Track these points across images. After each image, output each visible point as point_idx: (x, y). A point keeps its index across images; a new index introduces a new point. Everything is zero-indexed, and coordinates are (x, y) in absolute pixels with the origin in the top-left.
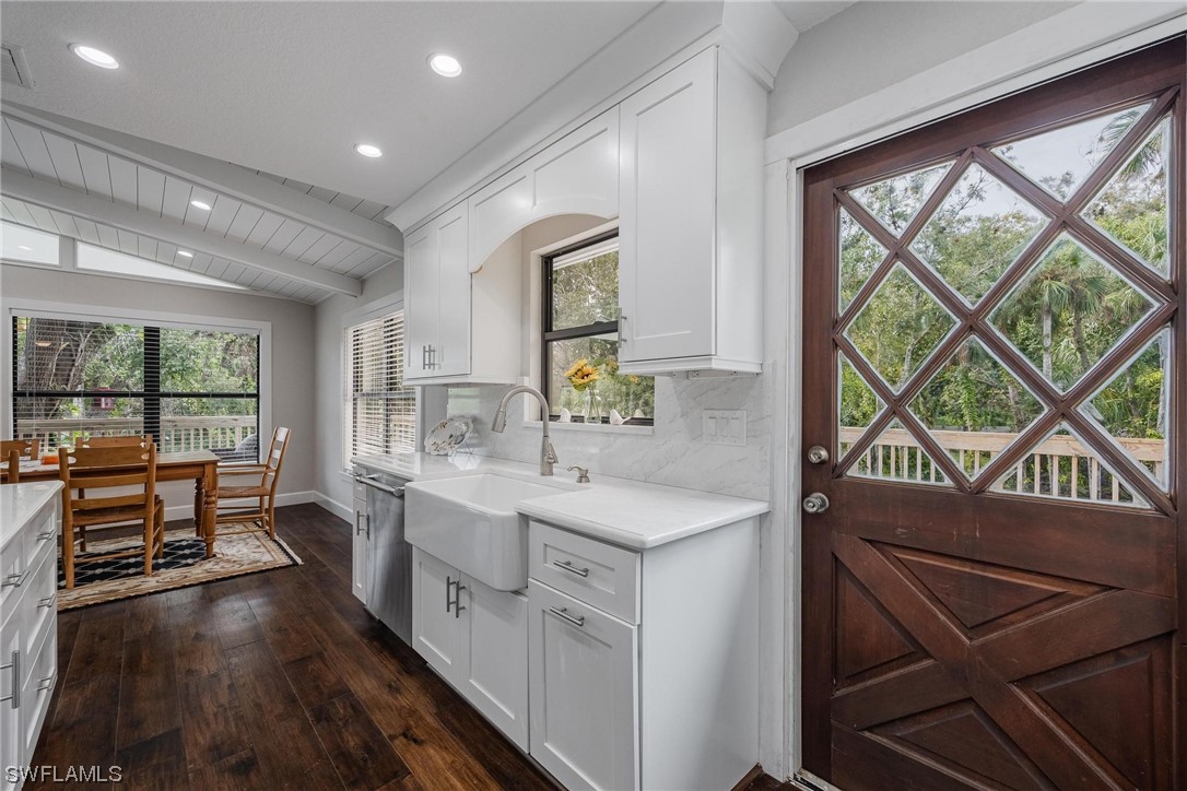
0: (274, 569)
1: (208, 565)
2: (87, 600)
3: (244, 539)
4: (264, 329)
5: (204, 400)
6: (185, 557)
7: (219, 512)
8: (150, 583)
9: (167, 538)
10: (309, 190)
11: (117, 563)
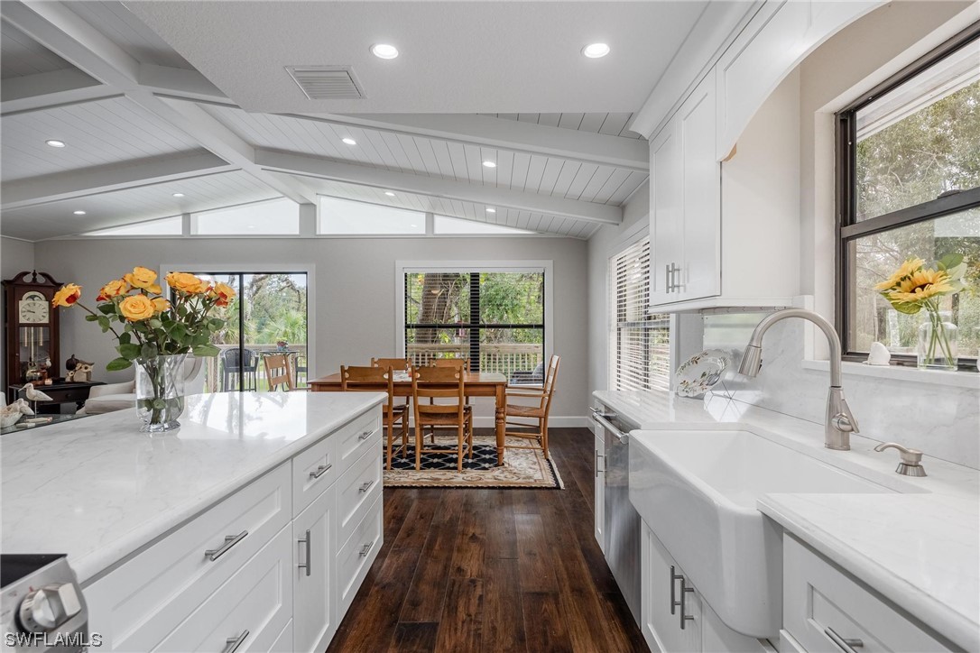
0: (541, 488)
1: (497, 472)
2: (423, 482)
3: (526, 454)
4: (547, 265)
5: (526, 330)
6: (485, 461)
7: (508, 426)
8: (459, 478)
9: (476, 442)
10: (538, 119)
11: (446, 456)
